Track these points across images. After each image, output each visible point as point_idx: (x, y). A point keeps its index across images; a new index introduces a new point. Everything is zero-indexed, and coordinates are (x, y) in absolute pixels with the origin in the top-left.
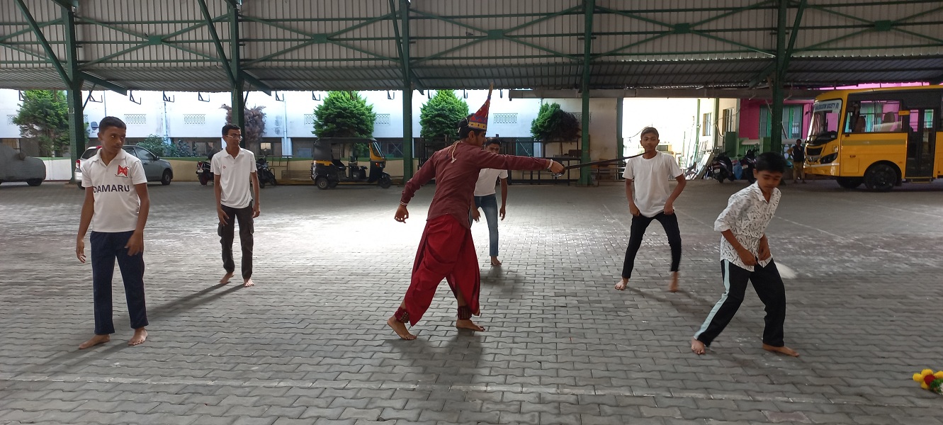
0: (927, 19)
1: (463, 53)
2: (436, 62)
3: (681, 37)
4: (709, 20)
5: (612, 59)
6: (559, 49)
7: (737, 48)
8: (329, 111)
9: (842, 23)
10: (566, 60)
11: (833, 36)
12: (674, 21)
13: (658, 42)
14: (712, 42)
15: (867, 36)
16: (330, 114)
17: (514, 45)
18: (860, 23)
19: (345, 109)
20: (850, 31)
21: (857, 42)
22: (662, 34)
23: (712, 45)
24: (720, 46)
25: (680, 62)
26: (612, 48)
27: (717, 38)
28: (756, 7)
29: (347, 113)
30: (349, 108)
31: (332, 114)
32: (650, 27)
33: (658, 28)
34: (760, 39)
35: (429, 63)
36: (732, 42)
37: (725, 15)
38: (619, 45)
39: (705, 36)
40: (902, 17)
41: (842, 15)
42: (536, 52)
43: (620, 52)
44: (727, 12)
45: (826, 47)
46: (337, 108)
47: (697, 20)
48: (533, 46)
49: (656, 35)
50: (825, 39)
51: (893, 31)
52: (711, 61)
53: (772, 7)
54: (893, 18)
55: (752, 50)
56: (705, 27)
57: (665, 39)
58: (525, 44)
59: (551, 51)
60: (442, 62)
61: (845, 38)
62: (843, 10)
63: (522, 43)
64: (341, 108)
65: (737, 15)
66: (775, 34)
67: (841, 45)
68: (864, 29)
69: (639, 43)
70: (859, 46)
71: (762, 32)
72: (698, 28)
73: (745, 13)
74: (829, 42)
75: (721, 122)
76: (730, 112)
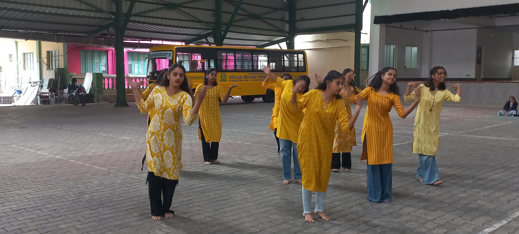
0: (191, 5)
9: (151, 1)
11: (147, 9)
15: (164, 10)
18: (160, 2)
20: (155, 6)
21: (159, 14)
34: (104, 4)
36: (87, 4)
40: (179, 2)
50: (142, 10)
51: (176, 10)
52: (73, 16)
54: (176, 2)
55: (100, 11)
61: (153, 10)
66: (114, 2)
67: (151, 14)
68: (163, 6)
70: (160, 17)
74: (145, 12)
75: (45, 60)
76: (54, 53)
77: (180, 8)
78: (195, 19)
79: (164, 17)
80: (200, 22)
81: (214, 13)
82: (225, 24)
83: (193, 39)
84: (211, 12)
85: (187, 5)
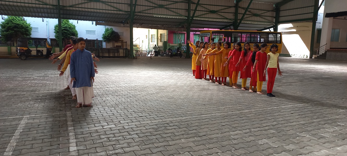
0: (223, 11)
1: (83, 6)
2: (71, 8)
3: (161, 9)
4: (169, 5)
5: (139, 14)
6: (121, 8)
7: (177, 14)
8: (9, 25)
9: (204, 10)
10: (123, 13)
11: (202, 14)
12: (158, 4)
13: (154, 10)
14: (170, 12)
15: (209, 14)
16: (10, 26)
17: (104, 5)
18: (208, 10)
19: (18, 24)
20: (206, 12)
21: (207, 16)
22: (155, 7)
23: (170, 13)
24: (172, 13)
25: (161, 17)
26: (139, 10)
27: (171, 11)
28: (182, 2)
29: (19, 26)
30: (20, 24)
31: (11, 26)
32: (151, 5)
33: (154, 5)
34: (183, 12)
35: (68, 8)
36: (175, 12)
37: (173, 4)
38: (141, 10)
39: (168, 9)
40: (217, 10)
41: (204, 7)
42: (112, 9)
43: (142, 12)
44: (174, 2)
45: (200, 16)
46: (14, 24)
47: (165, 4)
48: (111, 6)
49: (153, 7)
50: (200, 14)
51: (215, 14)
52: (170, 18)
53: (186, 3)
54: (215, 10)
55: (181, 16)
56: (168, 7)
57: (156, 9)
58: (108, 5)
59: (118, 9)
60: (74, 9)
61: (205, 14)
62: (204, 6)
63: (107, 4)
64: (16, 24)
65: (177, 4)
66: (187, 11)
67: (203, 16)
68: (209, 12)
69: (148, 10)
70: (208, 17)
71: (183, 10)
72: (166, 7)
73: (179, 3)
74: (200, 15)
75: (159, 38)
76: (163, 34)
77: (217, 13)
78: (225, 18)
79: (209, 17)
80: (227, 19)
81: (235, 14)
82: (239, 20)
83: (224, 27)
84: (233, 14)
85: (221, 11)
